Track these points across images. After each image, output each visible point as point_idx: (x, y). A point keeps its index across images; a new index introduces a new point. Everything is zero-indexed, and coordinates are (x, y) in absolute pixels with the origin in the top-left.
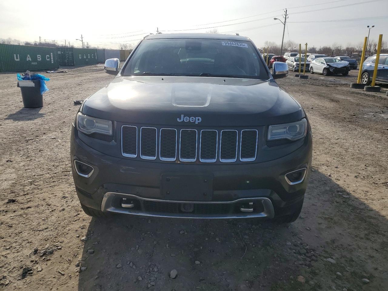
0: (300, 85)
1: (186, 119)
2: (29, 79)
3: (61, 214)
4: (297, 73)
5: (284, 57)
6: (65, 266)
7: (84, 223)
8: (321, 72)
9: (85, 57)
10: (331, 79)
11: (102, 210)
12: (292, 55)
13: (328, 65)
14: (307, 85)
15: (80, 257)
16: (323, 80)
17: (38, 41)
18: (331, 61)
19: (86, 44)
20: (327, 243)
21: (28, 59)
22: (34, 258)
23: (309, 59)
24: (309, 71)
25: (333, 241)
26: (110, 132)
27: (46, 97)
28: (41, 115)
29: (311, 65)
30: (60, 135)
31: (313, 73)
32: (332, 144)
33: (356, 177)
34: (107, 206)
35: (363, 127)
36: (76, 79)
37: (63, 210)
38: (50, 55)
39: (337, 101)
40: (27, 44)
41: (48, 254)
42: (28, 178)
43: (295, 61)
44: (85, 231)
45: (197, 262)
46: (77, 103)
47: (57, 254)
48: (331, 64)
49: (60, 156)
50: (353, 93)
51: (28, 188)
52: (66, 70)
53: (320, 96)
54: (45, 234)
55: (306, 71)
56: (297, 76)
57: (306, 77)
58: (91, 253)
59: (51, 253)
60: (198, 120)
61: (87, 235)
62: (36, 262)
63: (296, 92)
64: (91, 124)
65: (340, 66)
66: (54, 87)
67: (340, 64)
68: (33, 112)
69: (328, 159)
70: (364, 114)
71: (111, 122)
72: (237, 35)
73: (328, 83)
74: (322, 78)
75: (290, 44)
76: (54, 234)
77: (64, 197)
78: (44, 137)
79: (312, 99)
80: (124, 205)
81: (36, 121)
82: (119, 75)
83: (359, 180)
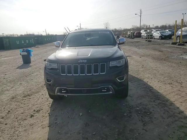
0: (147, 45)
1: (81, 61)
2: (25, 51)
3: (41, 100)
4: (147, 40)
5: (141, 32)
6: (45, 114)
7: (50, 102)
8: (158, 38)
9: (47, 39)
10: (163, 41)
11: (56, 95)
12: (145, 31)
13: (161, 34)
14: (150, 45)
15: (49, 112)
16: (159, 42)
17: (26, 34)
18: (163, 32)
19: (47, 33)
20: (138, 104)
21: (22, 43)
22: (34, 112)
23: (152, 32)
24: (153, 38)
25: (141, 103)
26: (57, 68)
27: (32, 59)
28: (31, 66)
29: (153, 35)
30: (39, 73)
31: (155, 39)
32: (153, 70)
33: (158, 82)
34: (57, 93)
35: (170, 62)
36: (44, 50)
37: (42, 98)
38: (32, 40)
39: (162, 51)
40: (21, 35)
41: (38, 111)
42: (29, 89)
43: (146, 34)
44: (51, 104)
45: (90, 111)
46: (45, 60)
47: (41, 111)
48: (163, 34)
49: (40, 81)
50: (171, 47)
51: (29, 92)
52: (39, 46)
53: (155, 49)
54: (37, 106)
55: (151, 38)
56: (146, 41)
57: (150, 41)
58: (53, 110)
59: (40, 111)
60: (85, 61)
61: (51, 105)
62: (35, 114)
63: (144, 48)
64: (50, 65)
65: (167, 35)
66: (35, 54)
67: (167, 33)
68: (27, 65)
69: (149, 76)
70: (172, 56)
71: (57, 64)
72: (107, 28)
73: (161, 43)
74: (159, 41)
75: (144, 25)
76: (40, 106)
77: (43, 95)
78: (33, 74)
79: (151, 51)
80: (63, 92)
81: (29, 69)
82: (60, 47)
83: (159, 82)
